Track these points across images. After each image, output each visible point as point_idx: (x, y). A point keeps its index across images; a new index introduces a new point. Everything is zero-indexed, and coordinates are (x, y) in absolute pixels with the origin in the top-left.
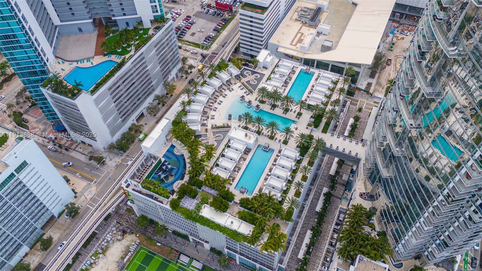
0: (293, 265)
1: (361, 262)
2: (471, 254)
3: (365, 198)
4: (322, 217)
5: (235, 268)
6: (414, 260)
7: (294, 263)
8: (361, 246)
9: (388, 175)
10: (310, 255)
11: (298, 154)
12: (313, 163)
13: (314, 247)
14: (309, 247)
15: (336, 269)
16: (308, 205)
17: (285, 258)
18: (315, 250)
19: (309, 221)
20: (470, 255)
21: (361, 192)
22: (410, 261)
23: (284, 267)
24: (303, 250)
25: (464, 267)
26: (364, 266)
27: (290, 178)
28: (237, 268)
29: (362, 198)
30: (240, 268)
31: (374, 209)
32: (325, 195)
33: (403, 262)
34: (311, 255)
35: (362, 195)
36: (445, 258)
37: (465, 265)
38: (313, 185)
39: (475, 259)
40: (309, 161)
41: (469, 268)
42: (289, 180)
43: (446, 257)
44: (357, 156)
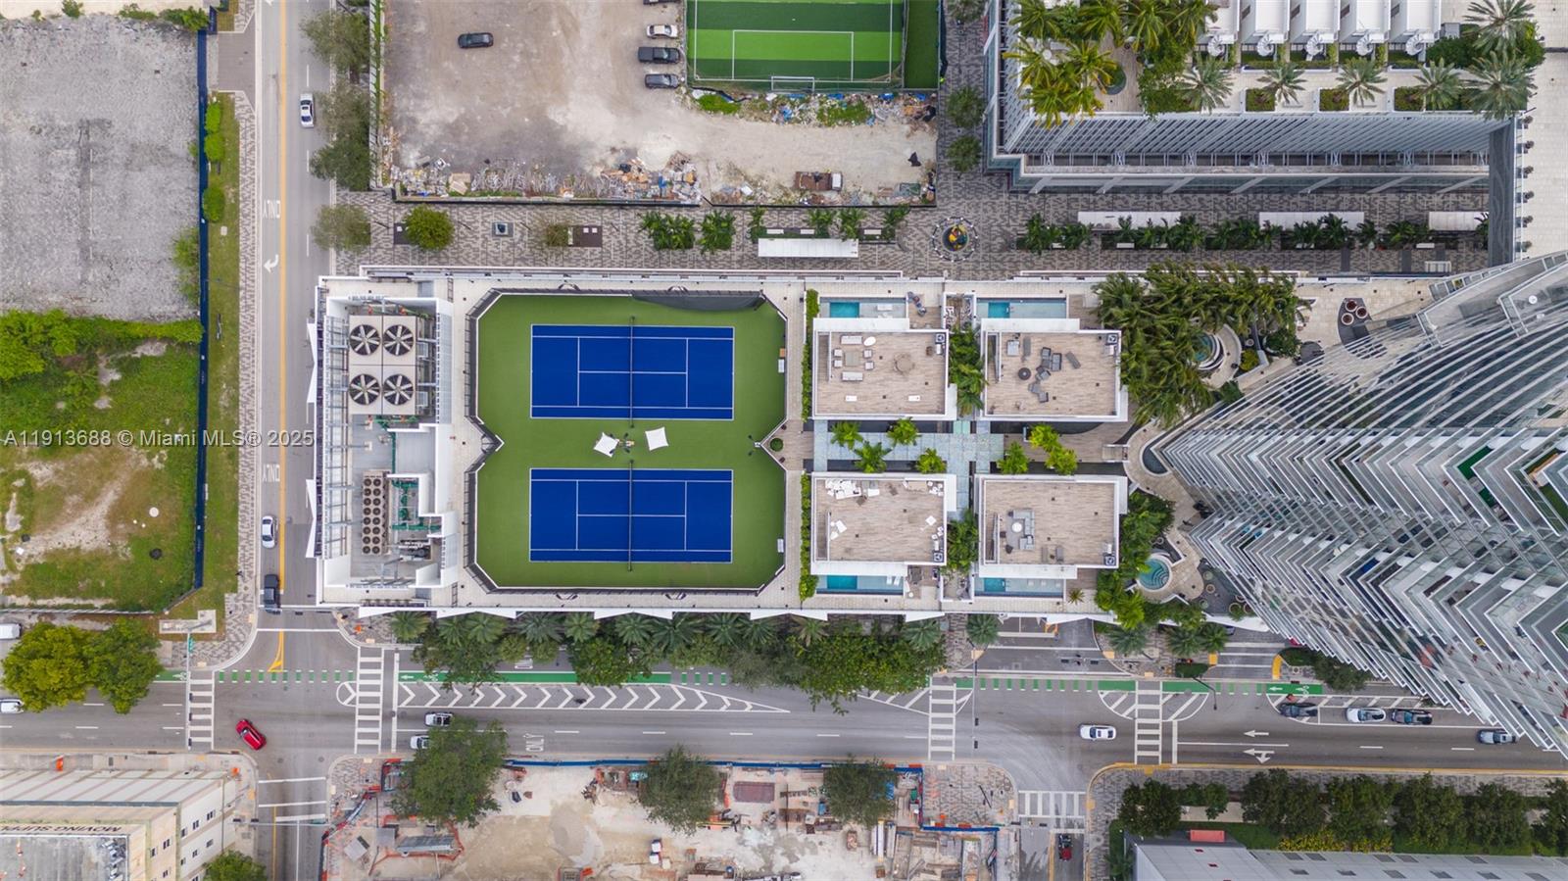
0: (1052, 210)
1: (1102, 343)
2: (1325, 701)
3: (1347, 319)
4: (1241, 236)
5: (970, 50)
6: (1192, 502)
7: (1061, 211)
8: (1151, 331)
9: (1434, 327)
10: (1105, 247)
11: (1429, 38)
12: (1415, 105)
13: (1136, 253)
14: (1125, 233)
15: (1062, 296)
16: (1260, 171)
17: (1050, 168)
18: (1127, 257)
19: (1215, 210)
20: (1321, 699)
21: (1367, 302)
22: (1185, 493)
23: (1023, 174)
24: (1107, 221)
25: (1272, 685)
26: (1094, 354)
27: (1312, 50)
28: (971, 55)
29: (1343, 309)
30: (977, 66)
31: (1315, 352)
32: (1332, 222)
33: (1170, 471)
34: (1107, 252)
35: (1351, 305)
36: (1224, 571)
37: (1277, 686)
38: (1343, 164)
39: (1313, 714)
40: (1416, 91)
41: (1274, 699)
42: (1304, 53)
43: (1228, 573)
44: (1518, 250)
